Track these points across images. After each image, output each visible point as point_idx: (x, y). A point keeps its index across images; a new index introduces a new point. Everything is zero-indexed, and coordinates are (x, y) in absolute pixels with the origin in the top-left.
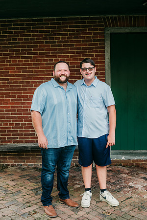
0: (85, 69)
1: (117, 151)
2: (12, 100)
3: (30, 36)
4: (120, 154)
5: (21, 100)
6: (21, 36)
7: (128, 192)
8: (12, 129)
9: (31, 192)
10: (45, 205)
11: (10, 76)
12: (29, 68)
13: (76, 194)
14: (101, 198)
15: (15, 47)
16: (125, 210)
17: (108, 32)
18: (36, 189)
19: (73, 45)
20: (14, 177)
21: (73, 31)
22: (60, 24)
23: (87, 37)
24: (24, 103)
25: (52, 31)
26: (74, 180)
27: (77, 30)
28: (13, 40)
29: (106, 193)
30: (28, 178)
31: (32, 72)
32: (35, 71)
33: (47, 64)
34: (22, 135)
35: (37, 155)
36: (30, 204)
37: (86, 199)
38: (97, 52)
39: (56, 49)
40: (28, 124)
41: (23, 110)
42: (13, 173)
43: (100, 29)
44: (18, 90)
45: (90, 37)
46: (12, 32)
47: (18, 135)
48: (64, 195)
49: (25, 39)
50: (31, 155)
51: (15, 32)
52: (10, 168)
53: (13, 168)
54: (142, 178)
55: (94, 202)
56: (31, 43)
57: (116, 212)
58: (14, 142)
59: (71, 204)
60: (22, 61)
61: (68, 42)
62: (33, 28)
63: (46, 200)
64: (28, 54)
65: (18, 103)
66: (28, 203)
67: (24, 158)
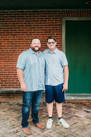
0: (50, 43)
1: (69, 94)
2: (4, 62)
3: (16, 21)
4: (71, 96)
5: (10, 61)
6: (10, 21)
7: (75, 119)
8: (4, 80)
9: (15, 119)
10: (23, 127)
11: (3, 46)
12: (15, 42)
13: (43, 120)
14: (58, 123)
15: (7, 28)
16: (73, 130)
17: (64, 20)
18: (18, 117)
19: (43, 28)
20: (5, 110)
21: (43, 19)
22: (35, 14)
23: (51, 23)
24: (12, 64)
25: (30, 19)
26: (42, 111)
27: (45, 18)
28: (5, 24)
29: (61, 120)
30: (13, 110)
31: (17, 44)
32: (19, 44)
33: (26, 39)
34: (10, 83)
35: (19, 96)
36: (15, 127)
37: (49, 123)
38: (57, 32)
39: (32, 30)
40: (14, 77)
41: (11, 68)
42: (4, 107)
43: (59, 18)
44: (8, 55)
45: (53, 23)
46: (5, 19)
47: (8, 83)
48: (36, 121)
49: (13, 24)
50: (16, 96)
51: (7, 19)
52: (3, 104)
53: (4, 104)
54: (84, 111)
55: (54, 126)
56: (16, 26)
57: (67, 132)
58: (5, 88)
59: (40, 127)
60: (11, 37)
61: (39, 25)
62: (18, 17)
63: (25, 124)
64: (14, 33)
65: (8, 64)
66: (13, 125)
67: (11, 98)
